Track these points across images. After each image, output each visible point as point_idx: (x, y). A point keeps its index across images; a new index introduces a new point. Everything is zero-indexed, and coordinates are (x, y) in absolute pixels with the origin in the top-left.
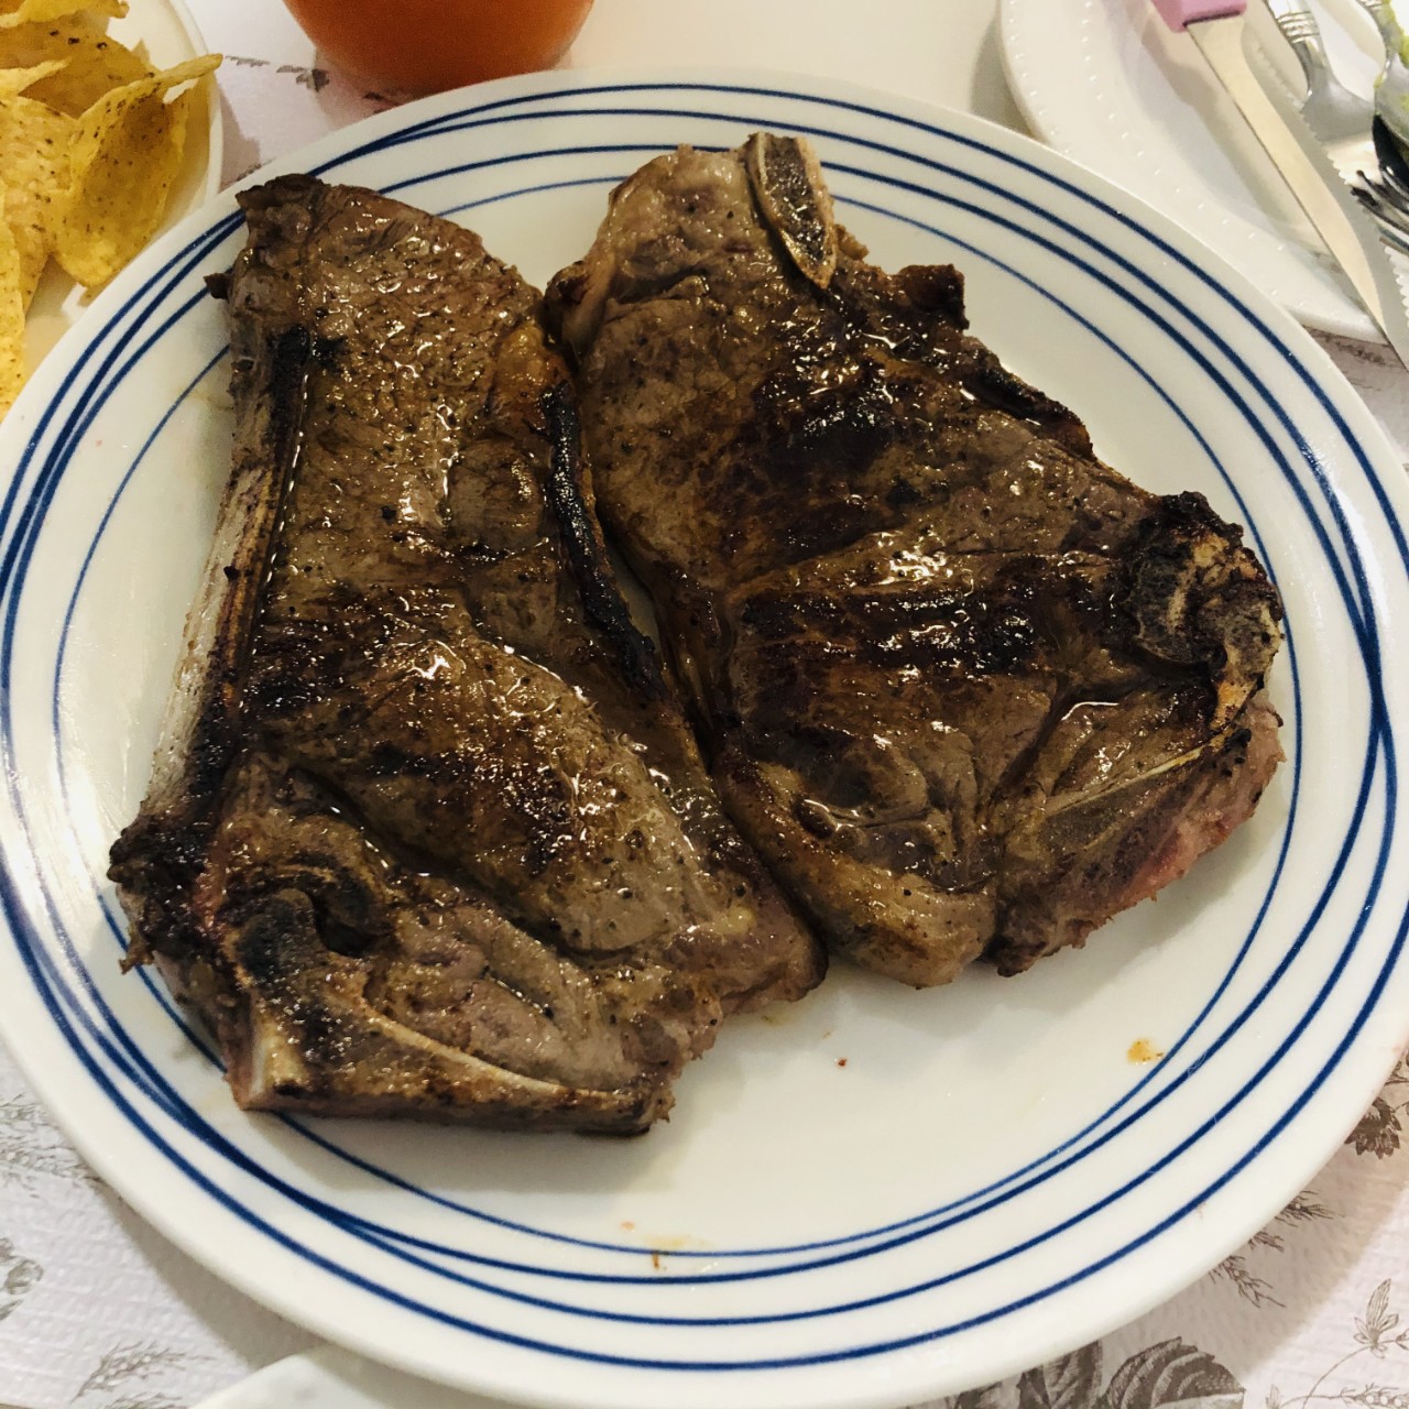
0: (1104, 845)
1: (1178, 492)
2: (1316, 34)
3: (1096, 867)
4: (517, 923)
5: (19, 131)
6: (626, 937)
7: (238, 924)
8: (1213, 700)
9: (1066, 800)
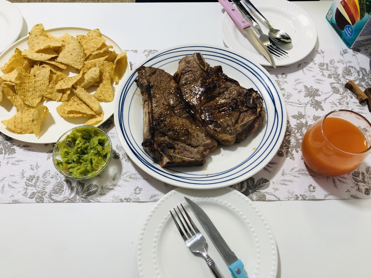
0: (247, 127)
1: (250, 88)
2: (260, 28)
3: (246, 130)
4: (187, 145)
5: (106, 65)
6: (198, 144)
7: (159, 148)
8: (257, 111)
9: (242, 124)
